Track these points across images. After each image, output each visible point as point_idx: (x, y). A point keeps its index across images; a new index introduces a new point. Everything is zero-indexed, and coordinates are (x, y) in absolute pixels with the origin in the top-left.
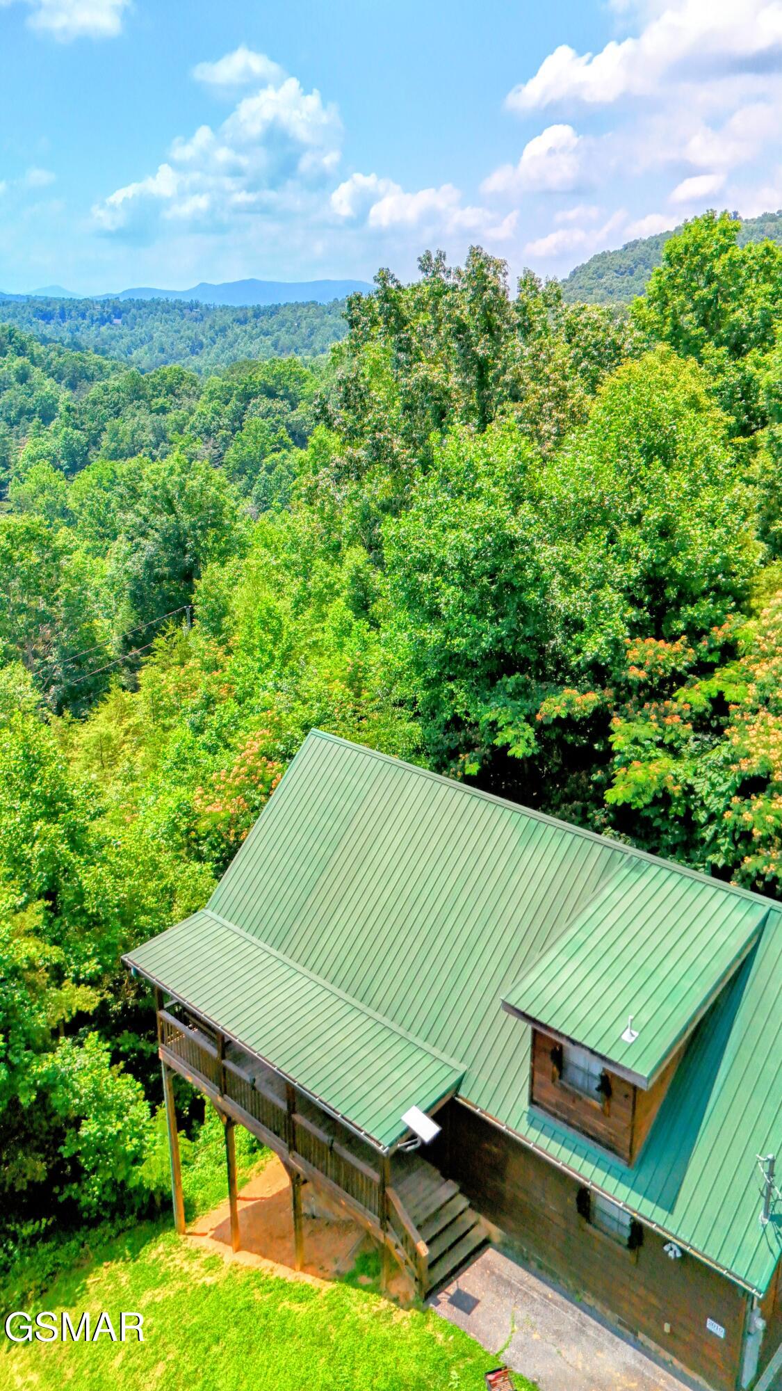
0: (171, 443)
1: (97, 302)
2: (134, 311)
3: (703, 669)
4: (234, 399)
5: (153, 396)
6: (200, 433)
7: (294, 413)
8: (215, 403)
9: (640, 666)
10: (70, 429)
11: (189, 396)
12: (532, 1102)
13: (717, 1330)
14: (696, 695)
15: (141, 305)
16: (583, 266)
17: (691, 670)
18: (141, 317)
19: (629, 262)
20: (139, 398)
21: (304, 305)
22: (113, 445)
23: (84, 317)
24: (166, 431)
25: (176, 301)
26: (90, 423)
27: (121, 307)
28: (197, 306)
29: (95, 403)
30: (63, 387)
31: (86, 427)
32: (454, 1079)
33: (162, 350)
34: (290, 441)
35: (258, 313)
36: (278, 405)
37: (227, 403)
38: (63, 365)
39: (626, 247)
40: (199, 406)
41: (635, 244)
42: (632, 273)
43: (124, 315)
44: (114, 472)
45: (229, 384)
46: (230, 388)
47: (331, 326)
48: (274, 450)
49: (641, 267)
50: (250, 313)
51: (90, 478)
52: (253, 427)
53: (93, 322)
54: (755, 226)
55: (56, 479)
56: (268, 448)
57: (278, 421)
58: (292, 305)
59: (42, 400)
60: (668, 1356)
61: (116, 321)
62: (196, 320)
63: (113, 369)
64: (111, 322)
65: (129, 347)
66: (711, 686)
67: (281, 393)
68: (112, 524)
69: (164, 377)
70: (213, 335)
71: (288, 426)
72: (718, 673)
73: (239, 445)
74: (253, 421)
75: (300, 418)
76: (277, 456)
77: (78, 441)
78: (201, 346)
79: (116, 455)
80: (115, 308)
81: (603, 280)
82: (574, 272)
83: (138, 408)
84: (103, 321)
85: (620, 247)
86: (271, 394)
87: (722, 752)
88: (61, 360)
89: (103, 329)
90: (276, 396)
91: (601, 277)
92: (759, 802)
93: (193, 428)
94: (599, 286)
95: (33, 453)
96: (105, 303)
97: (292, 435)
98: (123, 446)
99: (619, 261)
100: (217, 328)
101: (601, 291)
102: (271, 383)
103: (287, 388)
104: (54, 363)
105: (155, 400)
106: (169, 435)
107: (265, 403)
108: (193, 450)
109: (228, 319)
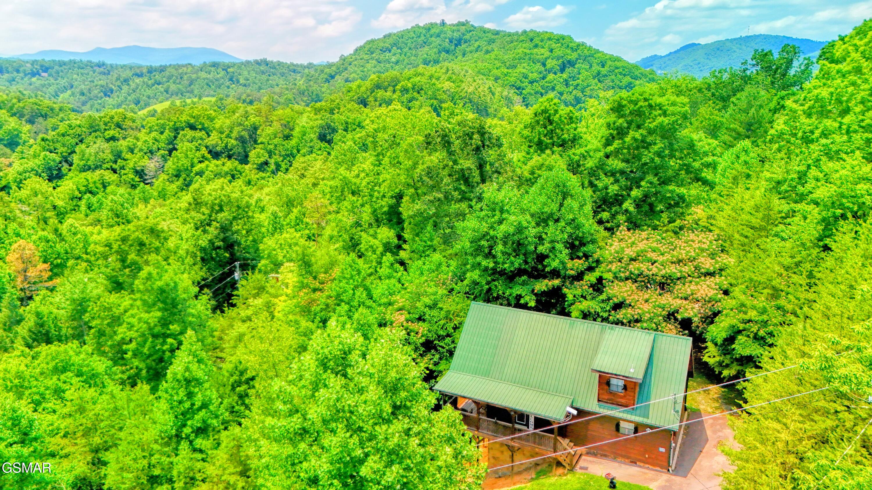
0: (125, 160)
1: (27, 62)
2: (56, 67)
3: (591, 269)
4: (167, 131)
5: (105, 130)
6: (146, 153)
7: (210, 139)
8: (154, 134)
9: (572, 269)
10: (48, 153)
11: (132, 129)
12: (599, 401)
13: (662, 450)
14: (591, 278)
15: (62, 64)
16: (361, 47)
17: (586, 270)
18: (62, 71)
19: (387, 45)
20: (95, 131)
21: (183, 66)
22: (82, 163)
23: (18, 71)
24: (121, 152)
25: (88, 61)
26: (62, 149)
27: (47, 65)
28: (104, 64)
29: (63, 135)
30: (24, 123)
31: (59, 151)
32: (571, 401)
33: (83, 94)
34: (209, 156)
35: (151, 70)
36: (198, 134)
37: (162, 133)
38: (23, 108)
39: (385, 37)
40: (142, 135)
41: (389, 35)
42: (390, 51)
43: (50, 70)
44: (87, 180)
45: (162, 122)
46: (163, 125)
47: (204, 79)
48: (200, 162)
49: (395, 48)
50: (145, 71)
51: (71, 185)
52: (184, 148)
53: (26, 75)
54: (455, 28)
55: (45, 186)
56: (196, 161)
57: (200, 145)
58: (174, 66)
59: (9, 132)
60: (647, 466)
61: (43, 74)
62: (104, 74)
63: (60, 110)
64: (40, 75)
65: (56, 92)
66: (597, 274)
67: (200, 127)
68: (126, 216)
69: (112, 118)
70: (120, 84)
71: (207, 147)
72: (597, 270)
73: (175, 160)
74: (183, 146)
75: (214, 142)
76: (203, 165)
77: (54, 161)
78: (112, 91)
79: (86, 168)
80: (42, 66)
81: (374, 55)
82: (356, 50)
83: (96, 137)
84: (33, 74)
85: (382, 36)
86: (192, 127)
87: (603, 297)
88: (21, 105)
89: (34, 79)
90: (196, 129)
91: (372, 53)
92: (623, 311)
93: (141, 150)
94: (372, 59)
95: (21, 169)
96: (34, 63)
97: (210, 152)
98: (89, 163)
99: (381, 45)
100: (122, 79)
101: (374, 62)
102: (192, 121)
103: (203, 124)
104: (16, 106)
105: (107, 132)
106: (123, 155)
107: (190, 133)
108: (143, 164)
109: (128, 73)
